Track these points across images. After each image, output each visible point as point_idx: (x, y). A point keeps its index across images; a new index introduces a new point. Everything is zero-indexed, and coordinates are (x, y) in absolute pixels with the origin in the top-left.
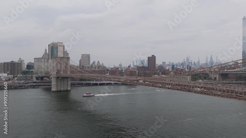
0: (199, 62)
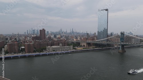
0: (66, 32)
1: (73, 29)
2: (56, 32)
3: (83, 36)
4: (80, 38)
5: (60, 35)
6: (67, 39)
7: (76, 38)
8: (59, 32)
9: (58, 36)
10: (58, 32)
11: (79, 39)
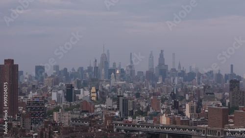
0: (131, 67)
1: (162, 56)
2: (81, 69)
3: (209, 93)
4: (192, 109)
5: (93, 89)
6: (126, 113)
7: (176, 106)
8: (96, 68)
9: (87, 93)
10: (90, 69)
11: (188, 113)
